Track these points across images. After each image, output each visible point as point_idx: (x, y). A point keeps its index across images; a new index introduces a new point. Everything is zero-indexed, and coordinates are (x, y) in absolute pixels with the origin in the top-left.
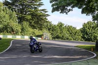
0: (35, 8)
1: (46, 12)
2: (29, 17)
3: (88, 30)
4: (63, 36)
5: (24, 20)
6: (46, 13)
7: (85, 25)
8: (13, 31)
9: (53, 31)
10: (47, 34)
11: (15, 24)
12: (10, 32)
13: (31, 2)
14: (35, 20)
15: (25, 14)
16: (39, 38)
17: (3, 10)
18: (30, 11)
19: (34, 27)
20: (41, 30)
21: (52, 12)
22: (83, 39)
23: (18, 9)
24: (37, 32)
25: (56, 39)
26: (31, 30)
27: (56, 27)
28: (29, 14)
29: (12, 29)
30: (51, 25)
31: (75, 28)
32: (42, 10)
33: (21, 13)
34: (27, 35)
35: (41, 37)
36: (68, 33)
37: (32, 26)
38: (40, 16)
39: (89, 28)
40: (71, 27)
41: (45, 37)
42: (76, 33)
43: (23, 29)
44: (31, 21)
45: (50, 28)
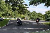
0: (21, 4)
1: (27, 6)
4: (35, 18)
5: (15, 10)
7: (46, 12)
8: (10, 15)
9: (30, 15)
10: (27, 17)
11: (11, 12)
12: (8, 16)
13: (19, 1)
14: (21, 10)
15: (16, 7)
16: (23, 19)
17: (5, 5)
19: (20, 14)
20: (24, 15)
23: (13, 5)
24: (22, 16)
25: (32, 20)
27: (32, 14)
28: (18, 7)
29: (10, 14)
30: (29, 12)
31: (41, 14)
32: (25, 5)
34: (17, 17)
36: (38, 16)
38: (24, 8)
39: (48, 14)
40: (40, 13)
41: (26, 18)
42: (42, 16)
43: (15, 15)
44: (19, 10)
45: (29, 14)
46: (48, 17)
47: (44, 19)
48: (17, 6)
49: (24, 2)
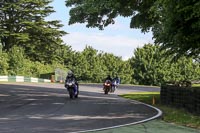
0: (37, 19)
1: (59, 26)
2: (25, 37)
3: (146, 62)
4: (94, 75)
6: (60, 29)
7: (138, 52)
9: (74, 65)
10: (62, 71)
13: (28, 7)
14: (38, 43)
15: (16, 32)
16: (46, 80)
18: (26, 25)
19: (34, 58)
20: (50, 63)
21: (70, 23)
22: (135, 81)
24: (42, 67)
26: (29, 64)
27: (79, 57)
28: (24, 32)
30: (69, 53)
31: (118, 59)
32: (52, 23)
33: (8, 29)
34: (21, 74)
35: (50, 78)
36: (105, 68)
37: (30, 55)
38: (48, 34)
39: (146, 59)
40: (111, 56)
41: (59, 78)
42: (121, 68)
43: (11, 63)
44: (29, 45)
45: (69, 60)
46: (144, 71)
47: (129, 76)
48: (18, 28)
49: (48, 11)
